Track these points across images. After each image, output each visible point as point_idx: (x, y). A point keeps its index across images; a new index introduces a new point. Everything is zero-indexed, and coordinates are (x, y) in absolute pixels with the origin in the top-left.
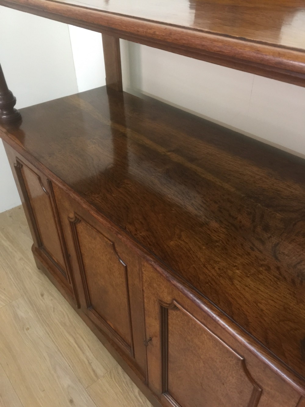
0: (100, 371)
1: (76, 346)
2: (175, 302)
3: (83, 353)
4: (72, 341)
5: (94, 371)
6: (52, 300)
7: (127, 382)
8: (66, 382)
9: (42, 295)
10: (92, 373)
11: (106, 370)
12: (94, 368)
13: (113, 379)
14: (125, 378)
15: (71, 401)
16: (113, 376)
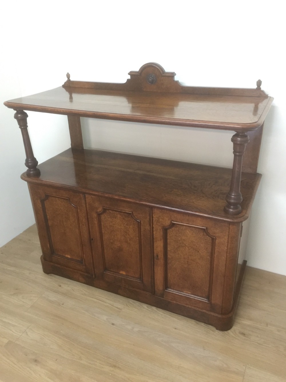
0: (120, 306)
1: (99, 301)
2: (173, 222)
3: (106, 303)
4: (95, 300)
5: (117, 308)
6: (68, 286)
7: (138, 305)
8: (105, 318)
9: (60, 286)
10: (117, 309)
11: (124, 305)
12: (117, 306)
13: (130, 307)
14: (136, 304)
15: (113, 324)
16: (129, 306)
